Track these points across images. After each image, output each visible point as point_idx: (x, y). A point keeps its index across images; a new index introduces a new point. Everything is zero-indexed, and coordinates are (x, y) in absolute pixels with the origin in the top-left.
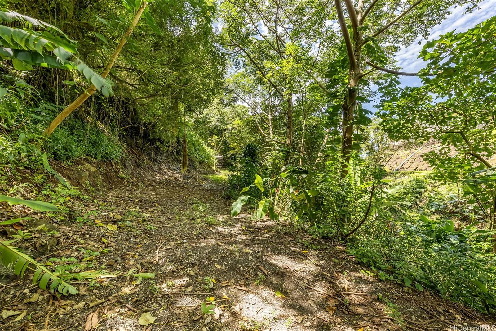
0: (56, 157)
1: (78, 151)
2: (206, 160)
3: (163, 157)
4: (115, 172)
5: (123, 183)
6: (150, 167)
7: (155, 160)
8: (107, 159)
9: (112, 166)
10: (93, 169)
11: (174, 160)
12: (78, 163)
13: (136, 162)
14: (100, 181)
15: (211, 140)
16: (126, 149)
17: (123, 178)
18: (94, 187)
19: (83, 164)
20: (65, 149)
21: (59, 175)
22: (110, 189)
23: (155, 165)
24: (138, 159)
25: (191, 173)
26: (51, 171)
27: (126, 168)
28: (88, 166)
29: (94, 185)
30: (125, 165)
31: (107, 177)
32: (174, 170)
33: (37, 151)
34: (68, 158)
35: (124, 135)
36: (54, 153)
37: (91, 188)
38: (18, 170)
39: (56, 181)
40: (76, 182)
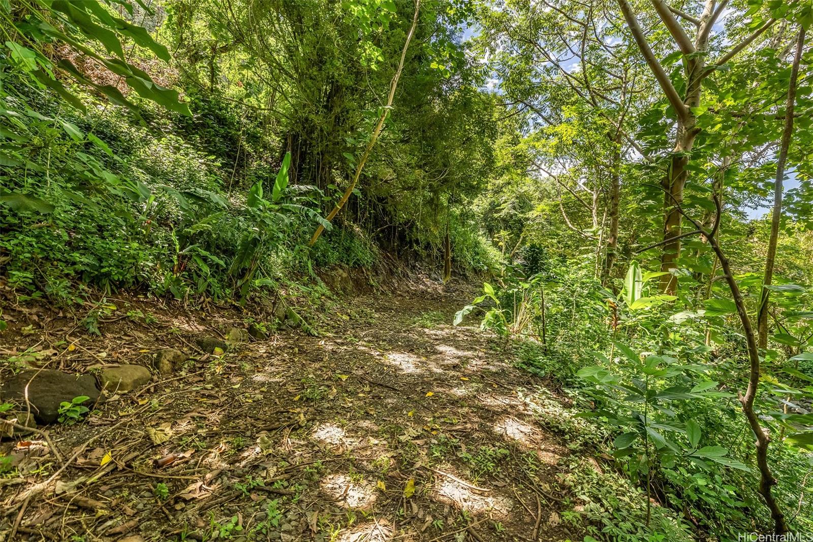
0: (318, 264)
1: (333, 257)
2: (486, 268)
3: (424, 264)
4: (366, 278)
5: (372, 291)
6: (406, 276)
7: (414, 267)
8: (359, 265)
9: (363, 272)
10: (345, 275)
11: (438, 267)
12: (333, 269)
13: (390, 269)
14: (350, 286)
15: (498, 238)
16: (381, 254)
17: (372, 286)
18: (344, 292)
19: (337, 270)
20: (324, 256)
21: (318, 279)
22: (358, 296)
23: (412, 273)
24: (393, 265)
25: (459, 284)
26: (314, 275)
27: (378, 275)
28: (341, 271)
29: (344, 289)
30: (377, 273)
31: (357, 283)
32: (436, 279)
33: (305, 259)
34: (326, 264)
35: (380, 238)
36: (316, 260)
37: (341, 292)
38: (294, 273)
39: (316, 284)
40: (331, 286)
